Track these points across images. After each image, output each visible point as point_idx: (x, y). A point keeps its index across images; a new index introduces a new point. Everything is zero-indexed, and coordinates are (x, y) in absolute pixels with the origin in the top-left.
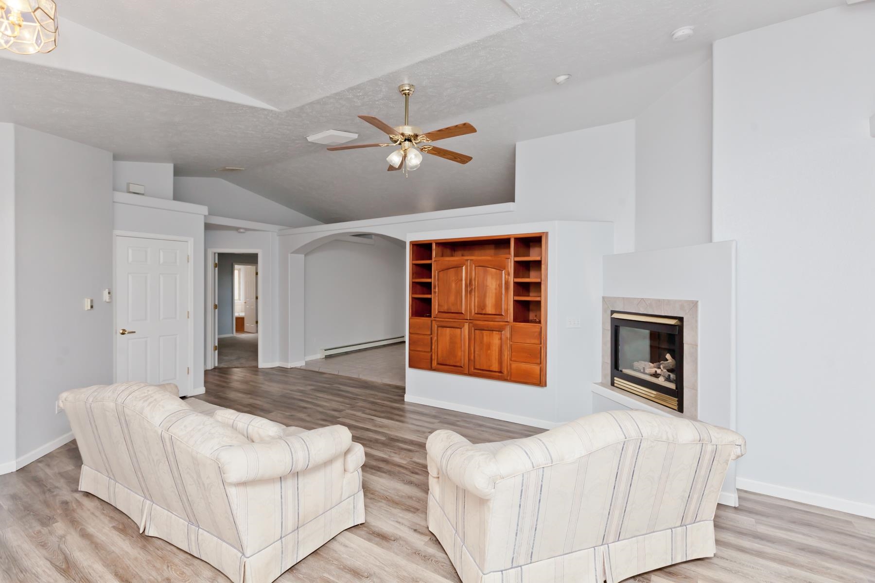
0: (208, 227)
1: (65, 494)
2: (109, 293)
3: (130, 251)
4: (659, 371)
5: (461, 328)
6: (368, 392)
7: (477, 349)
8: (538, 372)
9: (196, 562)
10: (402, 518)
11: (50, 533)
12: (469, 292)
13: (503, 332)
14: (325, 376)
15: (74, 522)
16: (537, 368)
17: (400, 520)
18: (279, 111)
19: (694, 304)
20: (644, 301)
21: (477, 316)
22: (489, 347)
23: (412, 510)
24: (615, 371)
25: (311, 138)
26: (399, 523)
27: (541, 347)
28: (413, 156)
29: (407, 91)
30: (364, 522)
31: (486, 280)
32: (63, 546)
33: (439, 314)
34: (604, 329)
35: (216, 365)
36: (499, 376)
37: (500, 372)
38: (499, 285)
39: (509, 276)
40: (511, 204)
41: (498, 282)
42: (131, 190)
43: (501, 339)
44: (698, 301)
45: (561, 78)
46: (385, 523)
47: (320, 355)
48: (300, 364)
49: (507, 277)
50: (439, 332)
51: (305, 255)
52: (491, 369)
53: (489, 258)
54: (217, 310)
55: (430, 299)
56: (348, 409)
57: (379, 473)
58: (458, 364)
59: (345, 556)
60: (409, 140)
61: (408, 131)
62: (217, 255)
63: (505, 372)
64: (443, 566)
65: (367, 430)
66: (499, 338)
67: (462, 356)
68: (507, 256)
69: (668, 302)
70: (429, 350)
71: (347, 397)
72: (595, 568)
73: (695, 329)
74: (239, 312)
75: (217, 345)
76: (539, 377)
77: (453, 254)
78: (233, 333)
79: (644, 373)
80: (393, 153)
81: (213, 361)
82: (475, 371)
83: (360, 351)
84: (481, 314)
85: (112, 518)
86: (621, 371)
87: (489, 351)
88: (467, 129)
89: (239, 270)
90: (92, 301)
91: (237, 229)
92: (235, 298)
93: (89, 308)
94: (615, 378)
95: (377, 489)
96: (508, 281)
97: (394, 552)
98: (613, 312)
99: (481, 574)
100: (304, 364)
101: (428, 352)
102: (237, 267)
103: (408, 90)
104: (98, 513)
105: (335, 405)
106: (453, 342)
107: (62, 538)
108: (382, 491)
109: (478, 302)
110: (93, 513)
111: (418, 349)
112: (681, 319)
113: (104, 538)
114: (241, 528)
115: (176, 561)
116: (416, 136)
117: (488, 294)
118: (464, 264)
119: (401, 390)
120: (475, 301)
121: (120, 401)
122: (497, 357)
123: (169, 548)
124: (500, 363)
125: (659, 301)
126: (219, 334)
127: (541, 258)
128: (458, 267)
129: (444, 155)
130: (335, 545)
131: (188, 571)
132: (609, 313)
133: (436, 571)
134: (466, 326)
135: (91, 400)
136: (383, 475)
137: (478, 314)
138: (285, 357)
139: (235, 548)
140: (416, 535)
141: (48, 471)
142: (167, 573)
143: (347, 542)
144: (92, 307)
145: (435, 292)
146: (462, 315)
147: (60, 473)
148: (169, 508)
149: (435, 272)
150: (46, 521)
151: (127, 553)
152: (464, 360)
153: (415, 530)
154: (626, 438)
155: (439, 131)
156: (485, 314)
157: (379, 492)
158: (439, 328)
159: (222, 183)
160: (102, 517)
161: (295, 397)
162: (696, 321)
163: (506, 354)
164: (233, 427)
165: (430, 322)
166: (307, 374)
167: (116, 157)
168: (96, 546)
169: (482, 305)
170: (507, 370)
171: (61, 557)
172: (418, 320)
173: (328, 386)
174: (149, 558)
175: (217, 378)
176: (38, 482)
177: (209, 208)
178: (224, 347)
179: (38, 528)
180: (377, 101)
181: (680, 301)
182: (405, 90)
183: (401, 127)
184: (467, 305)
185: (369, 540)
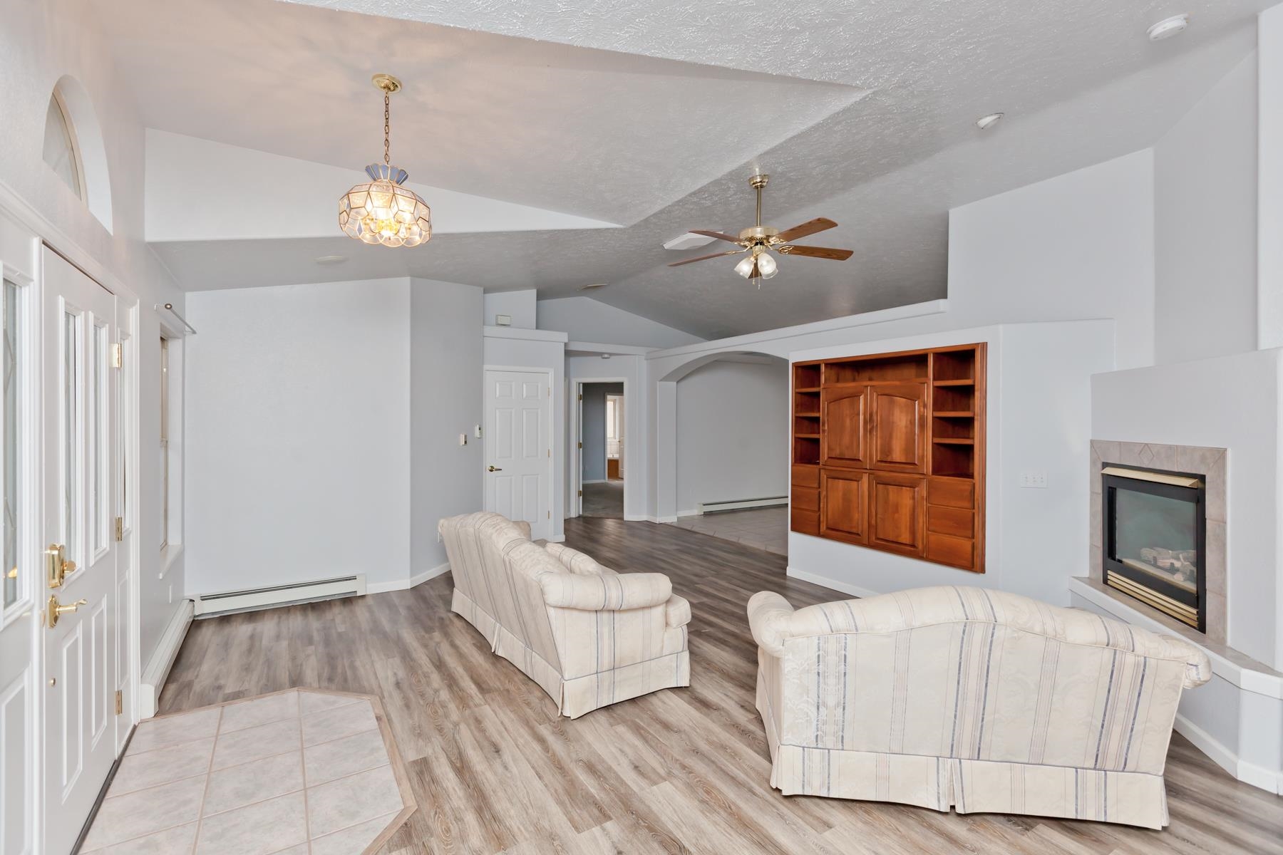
0: (568, 353)
1: (442, 612)
2: (480, 429)
3: (498, 385)
4: (1177, 564)
5: (858, 481)
6: (744, 559)
7: (880, 511)
8: (969, 548)
9: (531, 683)
10: (733, 692)
11: (431, 638)
12: (869, 431)
13: (916, 489)
14: (697, 536)
15: (446, 635)
16: (967, 545)
17: (729, 694)
18: (625, 227)
19: (1221, 454)
20: (1149, 448)
21: (879, 464)
22: (896, 508)
23: (747, 688)
24: (1110, 561)
25: (667, 246)
26: (727, 696)
27: (974, 514)
28: (764, 263)
29: (759, 184)
30: (688, 685)
31: (893, 415)
32: (438, 649)
33: (830, 459)
34: (1092, 493)
35: (581, 513)
36: (911, 551)
37: (913, 546)
38: (911, 422)
39: (926, 407)
40: (942, 301)
41: (909, 418)
42: (500, 323)
43: (913, 498)
44: (1226, 450)
45: (987, 121)
46: (711, 693)
47: (696, 511)
48: (671, 519)
49: (922, 409)
50: (829, 485)
51: (677, 383)
52: (900, 540)
53: (897, 383)
54: (581, 449)
55: (818, 440)
56: (712, 576)
57: (722, 645)
58: (854, 530)
59: (660, 710)
60: (762, 243)
61: (758, 233)
62: (581, 385)
63: (920, 547)
64: (759, 743)
65: (727, 601)
66: (911, 495)
67: (859, 519)
68: (922, 380)
69: (1185, 450)
70: (817, 509)
71: (714, 562)
72: (938, 784)
73: (1222, 494)
74: (612, 453)
75: (581, 489)
76: (971, 557)
77: (857, 378)
78: (604, 479)
79: (1155, 565)
80: (742, 262)
81: (576, 509)
82: (878, 542)
83: (751, 509)
84: (886, 462)
85: (473, 637)
86: (1120, 561)
87: (896, 515)
88: (824, 224)
89: (614, 401)
90: (466, 436)
91: (600, 354)
92: (608, 436)
93: (464, 443)
94: (1109, 572)
95: (715, 661)
96: (924, 415)
97: (711, 719)
98: (1105, 465)
99: (779, 744)
100: (676, 520)
101: (814, 511)
102: (609, 397)
103: (761, 182)
104: (463, 631)
105: (697, 570)
106: (846, 499)
107: (438, 643)
108: (719, 663)
109: (881, 445)
110: (460, 631)
111: (803, 507)
112: (1202, 478)
113: (466, 650)
114: (561, 650)
115: (516, 679)
116: (768, 237)
117: (894, 435)
118: (862, 392)
119: (782, 561)
120: (876, 443)
121: (477, 526)
122: (908, 524)
123: (512, 668)
124: (913, 532)
125: (1170, 447)
126: (583, 479)
127: (974, 382)
128: (854, 396)
129: (812, 253)
130: (654, 700)
131: (523, 688)
132: (1100, 466)
133: (750, 746)
134: (865, 478)
135: (459, 526)
136: (728, 649)
137: (881, 461)
138: (653, 509)
139: (557, 670)
140: (742, 711)
141: (432, 593)
142: (508, 686)
143: (667, 700)
144: (466, 442)
145: (824, 431)
146: (859, 462)
147: (439, 596)
148: (512, 631)
149: (824, 404)
150: (429, 630)
151: (481, 665)
152: (862, 525)
153: (742, 706)
154: (967, 619)
155: (792, 230)
156: (891, 462)
157: (716, 664)
158: (829, 480)
159: (587, 302)
160: (466, 635)
161: (656, 556)
162: (1224, 482)
163: (921, 520)
164: (559, 560)
165: (817, 471)
166: (680, 532)
167: (485, 291)
168: (461, 656)
169: (887, 450)
170: (923, 543)
171: (437, 657)
172: (801, 468)
173: (698, 548)
174: (497, 672)
175: (581, 527)
176: (424, 599)
177: (569, 334)
178: (588, 493)
179: (423, 633)
180: (730, 197)
181: (1201, 448)
182: (757, 182)
183: (750, 230)
184: (868, 449)
185: (690, 703)
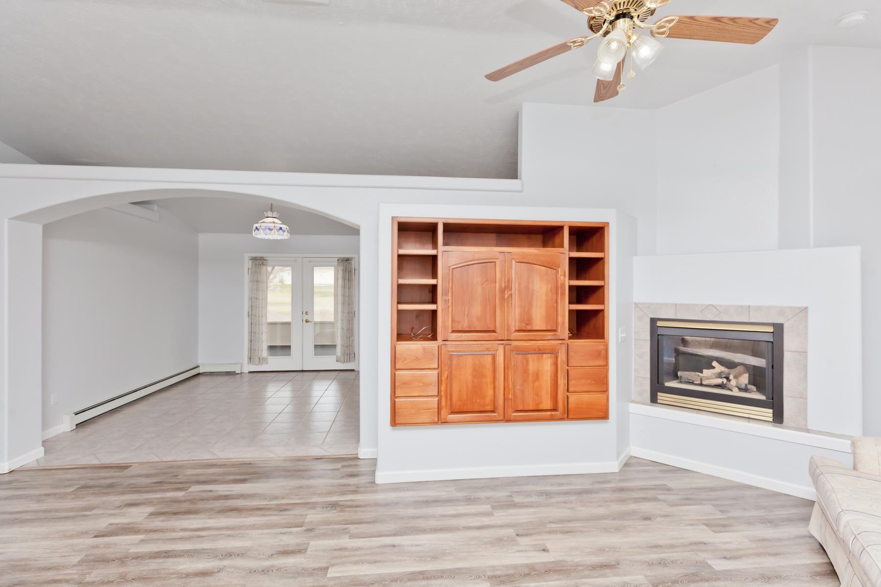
5: (492, 354)
7: (518, 382)
8: (605, 402)
12: (506, 299)
13: (557, 354)
16: (603, 397)
19: (802, 310)
21: (518, 334)
22: (537, 376)
24: (658, 385)
31: (533, 282)
33: (450, 334)
34: (638, 340)
36: (552, 415)
37: (553, 410)
38: (551, 290)
39: (565, 277)
41: (550, 285)
43: (554, 363)
49: (562, 278)
52: (541, 408)
53: (535, 251)
55: (436, 311)
58: (487, 409)
63: (560, 408)
66: (551, 362)
67: (495, 394)
68: (559, 250)
70: (435, 393)
73: (803, 335)
76: (606, 408)
82: (515, 414)
84: (525, 331)
86: (663, 385)
87: (537, 383)
94: (660, 394)
96: (563, 284)
98: (654, 320)
101: (432, 397)
109: (521, 314)
111: (415, 394)
112: (779, 326)
117: (535, 302)
118: (497, 259)
120: (515, 312)
122: (550, 390)
124: (554, 397)
127: (605, 255)
128: (487, 262)
132: (648, 321)
134: (501, 350)
137: (520, 331)
146: (495, 334)
149: (444, 269)
152: (498, 401)
156: (530, 331)
158: (454, 356)
163: (561, 383)
165: (435, 347)
169: (527, 318)
170: (563, 405)
184: (505, 319)
